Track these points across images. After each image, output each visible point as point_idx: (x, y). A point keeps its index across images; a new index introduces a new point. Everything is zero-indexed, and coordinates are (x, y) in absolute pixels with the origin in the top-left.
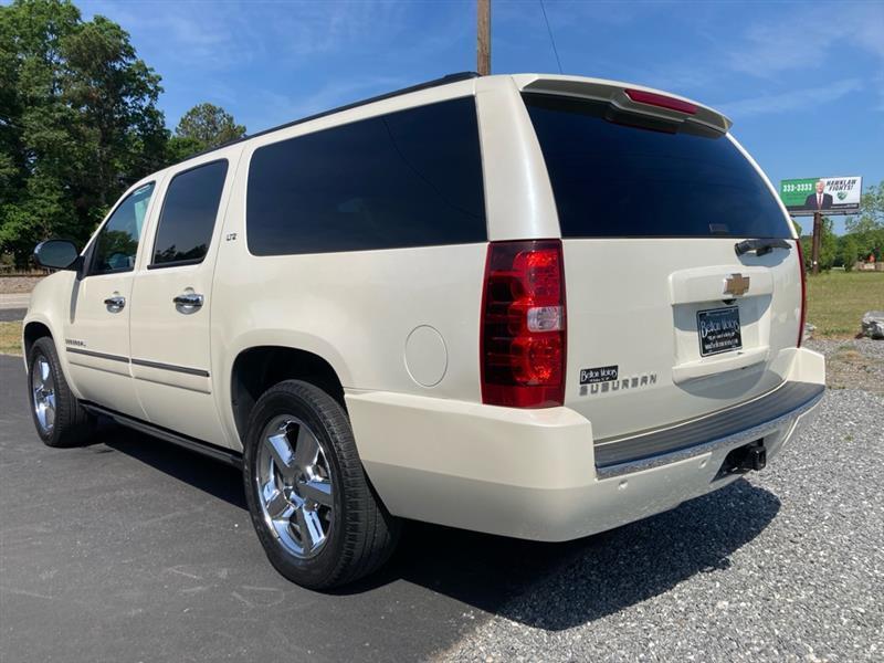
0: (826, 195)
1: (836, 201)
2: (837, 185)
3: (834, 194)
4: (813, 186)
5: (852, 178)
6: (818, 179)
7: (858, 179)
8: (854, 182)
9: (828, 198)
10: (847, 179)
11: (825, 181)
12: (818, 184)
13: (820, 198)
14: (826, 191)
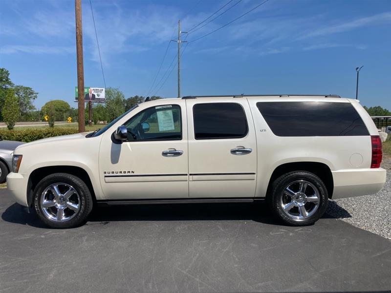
0: (93, 94)
1: (96, 97)
2: (96, 91)
3: (96, 94)
4: (88, 90)
5: (102, 89)
6: (89, 88)
7: (104, 89)
8: (102, 90)
9: (93, 96)
10: (100, 89)
11: (92, 89)
12: (90, 90)
13: (90, 95)
14: (93, 93)
